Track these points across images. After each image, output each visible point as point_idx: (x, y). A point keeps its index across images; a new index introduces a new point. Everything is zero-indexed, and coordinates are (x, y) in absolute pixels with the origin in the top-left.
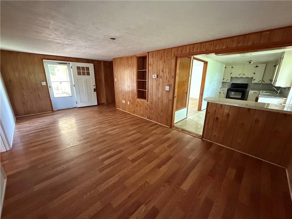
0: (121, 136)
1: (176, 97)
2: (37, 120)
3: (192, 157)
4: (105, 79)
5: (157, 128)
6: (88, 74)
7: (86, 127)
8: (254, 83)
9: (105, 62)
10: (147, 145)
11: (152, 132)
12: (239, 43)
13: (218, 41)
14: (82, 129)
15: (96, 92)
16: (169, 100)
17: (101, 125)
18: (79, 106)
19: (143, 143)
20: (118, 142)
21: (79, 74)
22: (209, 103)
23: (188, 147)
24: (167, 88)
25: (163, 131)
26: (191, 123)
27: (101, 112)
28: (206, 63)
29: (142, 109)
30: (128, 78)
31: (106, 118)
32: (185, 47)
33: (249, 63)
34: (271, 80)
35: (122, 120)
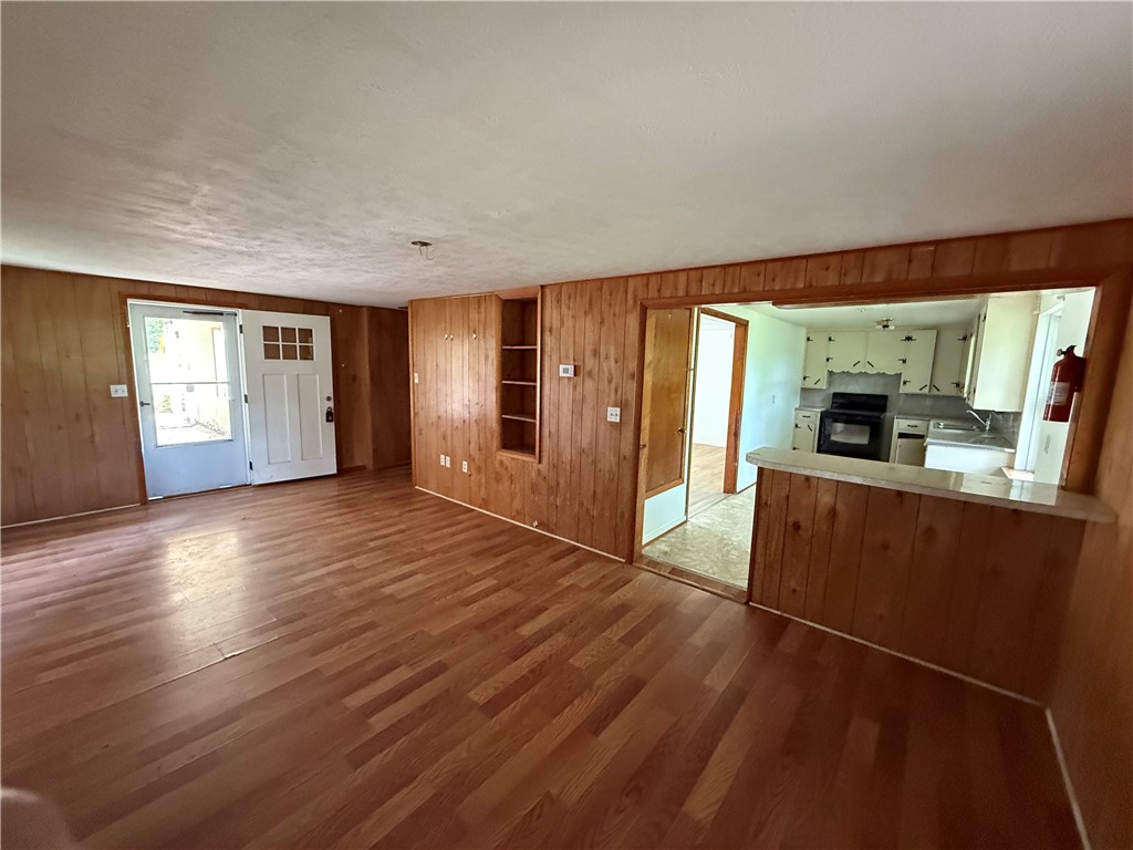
0: (436, 603)
1: (645, 446)
2: (73, 542)
3: (719, 681)
4: (372, 373)
5: (578, 564)
6: (307, 354)
7: (291, 568)
8: (906, 394)
9: (375, 311)
10: (543, 636)
11: (560, 585)
12: (845, 274)
13: (780, 263)
14: (272, 579)
15: (333, 424)
16: (622, 457)
17: (354, 561)
18: (258, 478)
19: (528, 629)
20: (426, 629)
21: (271, 353)
22: (765, 472)
23: (699, 639)
24: (613, 414)
25: (603, 577)
26: (703, 543)
27: (349, 505)
28: (742, 326)
29: (517, 490)
30: (466, 375)
31: (370, 531)
32: (672, 276)
33: (884, 327)
34: (959, 385)
35: (438, 534)
